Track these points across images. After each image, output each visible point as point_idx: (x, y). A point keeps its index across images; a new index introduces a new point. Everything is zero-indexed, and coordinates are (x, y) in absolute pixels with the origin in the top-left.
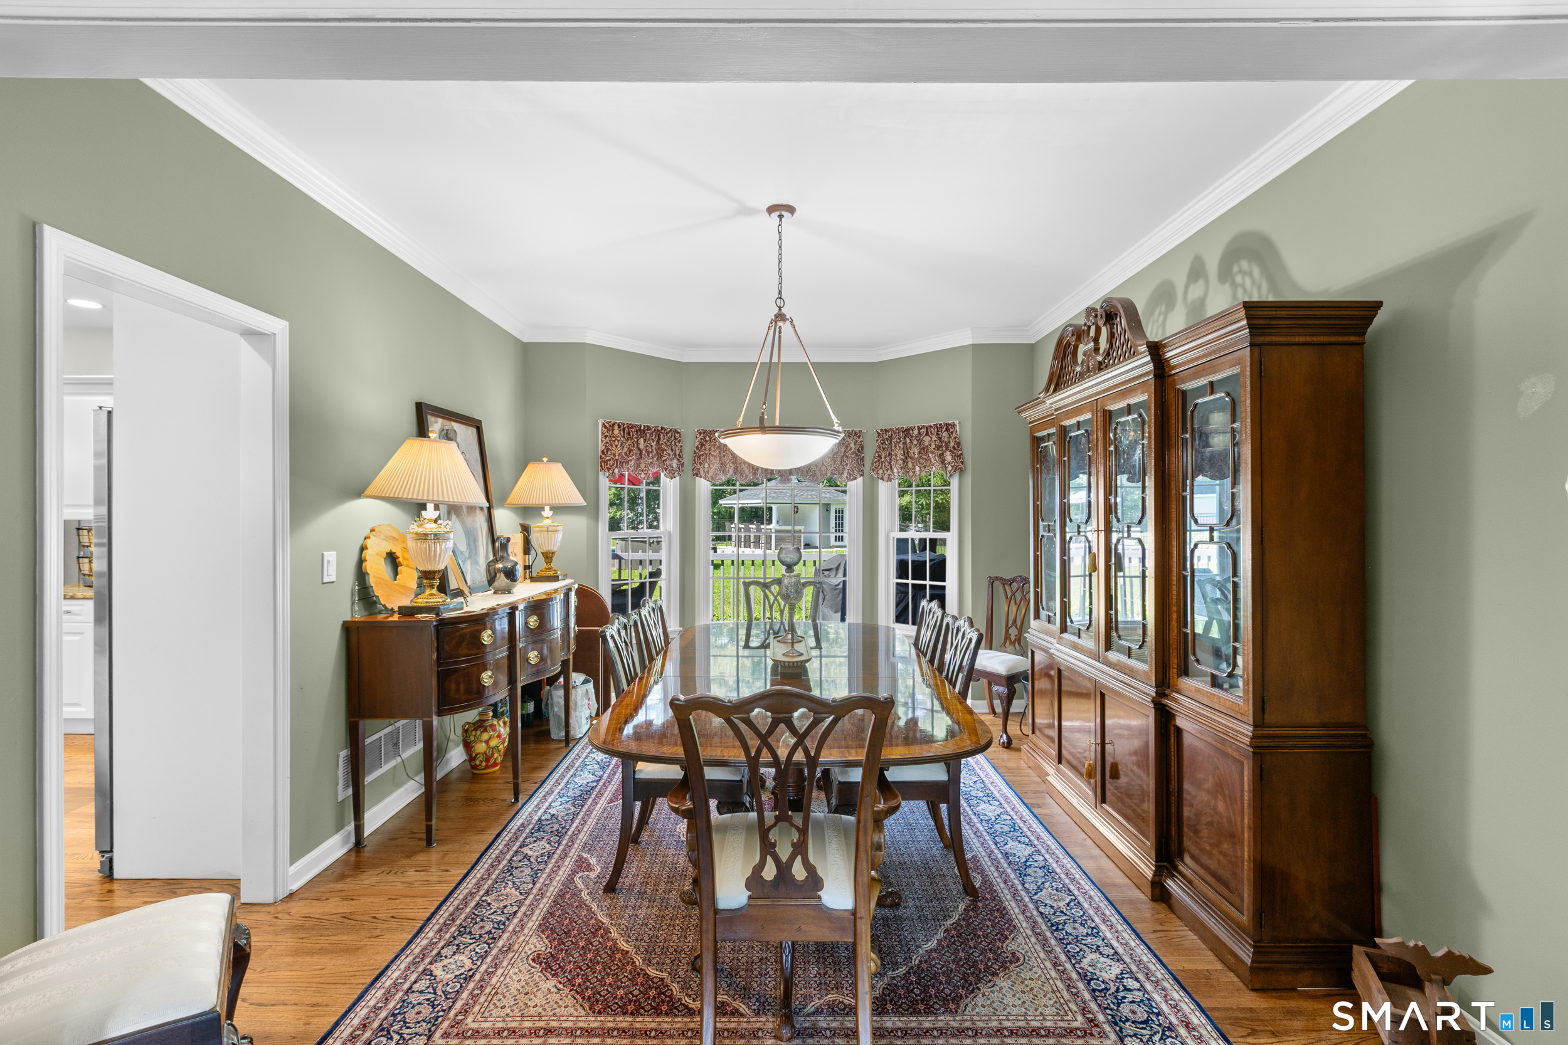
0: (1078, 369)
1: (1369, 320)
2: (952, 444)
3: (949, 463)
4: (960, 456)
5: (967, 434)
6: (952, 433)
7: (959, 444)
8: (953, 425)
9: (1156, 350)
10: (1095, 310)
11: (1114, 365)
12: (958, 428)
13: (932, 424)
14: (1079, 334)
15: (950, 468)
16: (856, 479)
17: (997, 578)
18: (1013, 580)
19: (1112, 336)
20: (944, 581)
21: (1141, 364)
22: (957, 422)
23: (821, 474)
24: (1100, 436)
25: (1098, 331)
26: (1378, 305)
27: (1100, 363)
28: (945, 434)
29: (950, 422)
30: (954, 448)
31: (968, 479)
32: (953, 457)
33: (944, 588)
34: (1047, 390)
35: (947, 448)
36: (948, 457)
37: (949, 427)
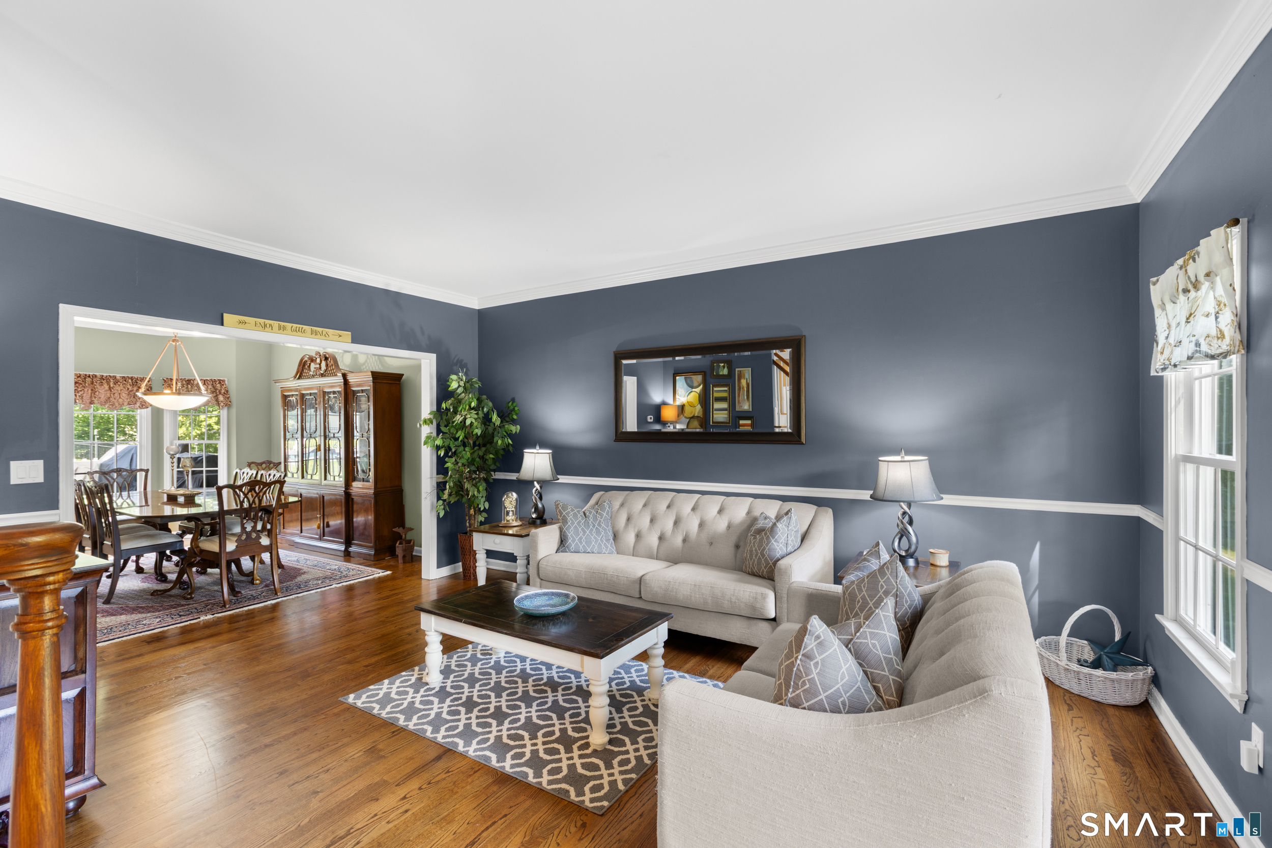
0: (311, 373)
1: (401, 378)
2: (223, 391)
3: (222, 402)
4: (228, 398)
5: (233, 386)
6: (223, 385)
7: (227, 391)
8: (224, 381)
9: (344, 376)
10: (319, 353)
11: (328, 376)
12: (226, 382)
13: (208, 379)
14: (312, 360)
15: (222, 404)
16: (147, 408)
17: (253, 463)
18: (264, 463)
19: (327, 365)
20: (217, 467)
21: (339, 379)
22: (226, 379)
23: (119, 404)
24: (322, 400)
25: (321, 361)
26: (403, 375)
27: (322, 374)
28: (218, 385)
29: (222, 379)
30: (224, 393)
31: (234, 411)
32: (225, 398)
33: (216, 471)
34: (295, 377)
35: (220, 393)
36: (221, 398)
37: (221, 382)
